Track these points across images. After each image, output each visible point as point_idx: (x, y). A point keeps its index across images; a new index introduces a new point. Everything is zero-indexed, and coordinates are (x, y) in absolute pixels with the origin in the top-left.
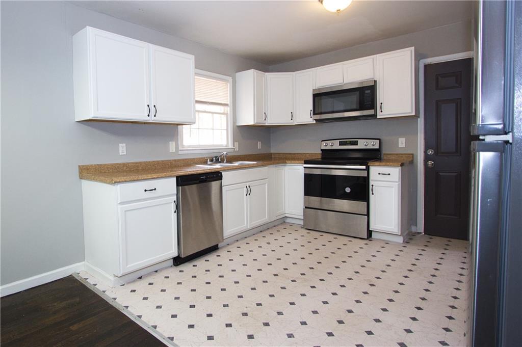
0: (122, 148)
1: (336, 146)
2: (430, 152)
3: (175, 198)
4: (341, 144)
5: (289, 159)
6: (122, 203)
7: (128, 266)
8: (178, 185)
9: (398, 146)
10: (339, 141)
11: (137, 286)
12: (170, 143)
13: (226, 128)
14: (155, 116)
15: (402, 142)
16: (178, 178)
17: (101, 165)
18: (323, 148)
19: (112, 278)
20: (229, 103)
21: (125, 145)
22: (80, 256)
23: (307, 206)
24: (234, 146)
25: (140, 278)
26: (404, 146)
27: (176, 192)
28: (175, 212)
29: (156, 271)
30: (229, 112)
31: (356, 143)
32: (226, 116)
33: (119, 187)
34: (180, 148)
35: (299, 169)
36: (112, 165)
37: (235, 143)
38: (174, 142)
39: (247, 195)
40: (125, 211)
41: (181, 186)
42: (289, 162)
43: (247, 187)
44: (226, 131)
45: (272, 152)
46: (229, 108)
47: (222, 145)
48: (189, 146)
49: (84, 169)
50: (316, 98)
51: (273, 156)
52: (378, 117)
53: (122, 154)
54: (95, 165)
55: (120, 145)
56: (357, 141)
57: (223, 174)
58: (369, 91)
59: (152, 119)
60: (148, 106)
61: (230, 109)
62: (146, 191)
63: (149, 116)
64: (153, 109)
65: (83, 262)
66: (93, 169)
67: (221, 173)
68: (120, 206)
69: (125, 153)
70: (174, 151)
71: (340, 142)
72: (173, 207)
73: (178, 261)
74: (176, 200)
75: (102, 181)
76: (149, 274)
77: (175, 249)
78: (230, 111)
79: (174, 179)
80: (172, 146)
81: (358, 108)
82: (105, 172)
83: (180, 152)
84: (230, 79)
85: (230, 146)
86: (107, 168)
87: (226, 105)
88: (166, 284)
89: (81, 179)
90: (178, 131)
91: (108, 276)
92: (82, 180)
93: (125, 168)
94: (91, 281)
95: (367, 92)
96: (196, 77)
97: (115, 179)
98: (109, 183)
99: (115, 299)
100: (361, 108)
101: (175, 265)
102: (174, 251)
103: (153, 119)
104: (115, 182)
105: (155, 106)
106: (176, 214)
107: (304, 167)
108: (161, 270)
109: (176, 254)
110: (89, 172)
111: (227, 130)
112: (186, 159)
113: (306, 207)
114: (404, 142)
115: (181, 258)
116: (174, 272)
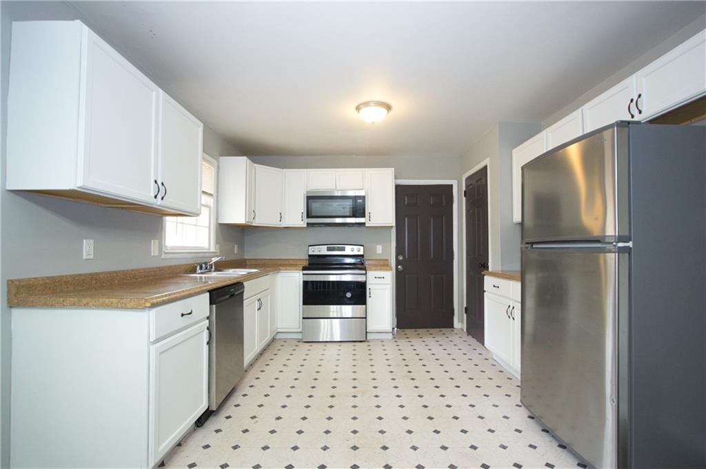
0: (88, 248)
1: (323, 251)
2: (401, 258)
3: (208, 323)
4: (329, 249)
5: (281, 265)
6: (156, 341)
9: (376, 251)
10: (326, 246)
12: (152, 241)
13: (208, 226)
14: (162, 198)
15: (379, 249)
16: (212, 292)
18: (311, 253)
20: (212, 193)
21: (92, 241)
23: (305, 316)
24: (216, 249)
25: (162, 464)
26: (381, 252)
28: (208, 344)
29: (180, 445)
30: (212, 205)
31: (343, 249)
32: (209, 209)
34: (164, 250)
35: (294, 277)
36: (74, 277)
37: (218, 246)
38: (157, 241)
39: (258, 310)
40: (160, 353)
41: (215, 304)
42: (284, 268)
43: (258, 300)
44: (207, 229)
45: (246, 257)
46: (212, 200)
47: (203, 248)
48: (173, 248)
49: (23, 286)
50: (310, 201)
51: (248, 262)
52: (367, 225)
53: (88, 257)
55: (84, 241)
56: (344, 247)
57: (245, 284)
58: (361, 201)
59: (156, 203)
60: (156, 181)
61: (214, 201)
62: (183, 315)
63: (155, 197)
66: (41, 285)
67: (242, 284)
68: (153, 348)
69: (92, 257)
70: (157, 254)
71: (328, 247)
74: (209, 326)
77: (206, 400)
78: (214, 203)
80: (154, 247)
81: (351, 215)
83: (163, 256)
84: (215, 162)
85: (212, 248)
86: (66, 283)
87: (211, 195)
89: (11, 307)
90: (162, 224)
92: (13, 310)
93: (94, 282)
95: (359, 201)
100: (354, 216)
101: (198, 427)
103: (159, 204)
104: (153, 305)
105: (162, 184)
107: (304, 274)
108: (185, 439)
109: (206, 406)
111: (209, 228)
113: (304, 318)
114: (381, 248)
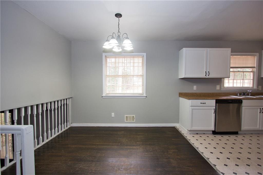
0: (195, 87)
3: (214, 108)
6: (191, 106)
7: (193, 128)
8: (216, 103)
11: (195, 136)
12: (217, 86)
13: (252, 79)
14: (209, 76)
16: (216, 100)
17: (186, 93)
19: (187, 130)
20: (255, 66)
21: (196, 86)
22: (177, 121)
24: (258, 88)
25: (197, 134)
27: (215, 106)
28: (214, 113)
29: (204, 134)
32: (253, 73)
33: (190, 101)
34: (222, 88)
36: (191, 93)
37: (259, 86)
38: (219, 86)
39: (260, 113)
40: (193, 109)
41: (218, 103)
43: (260, 109)
48: (228, 87)
53: (195, 89)
54: (184, 93)
55: (194, 86)
57: (243, 101)
59: (207, 77)
60: (206, 72)
61: (256, 70)
62: (201, 103)
63: (206, 76)
64: (208, 73)
65: (178, 124)
67: (242, 100)
68: (191, 107)
70: (219, 89)
72: (213, 111)
73: (214, 133)
74: (215, 109)
75: (185, 98)
76: (201, 134)
77: (213, 127)
79: (215, 101)
80: (218, 87)
82: (188, 96)
83: (222, 90)
84: (257, 54)
85: (255, 87)
86: (189, 94)
88: (207, 138)
90: (221, 81)
91: (185, 129)
92: (180, 98)
94: (180, 130)
96: (231, 56)
97: (189, 98)
98: (187, 99)
99: (187, 137)
101: (213, 134)
102: (212, 128)
104: (189, 99)
105: (209, 72)
106: (215, 114)
108: (206, 134)
109: (213, 130)
110: (182, 95)
112: (225, 93)
115: (216, 132)
116: (212, 136)
